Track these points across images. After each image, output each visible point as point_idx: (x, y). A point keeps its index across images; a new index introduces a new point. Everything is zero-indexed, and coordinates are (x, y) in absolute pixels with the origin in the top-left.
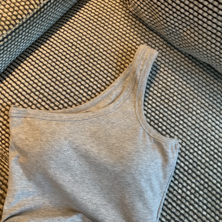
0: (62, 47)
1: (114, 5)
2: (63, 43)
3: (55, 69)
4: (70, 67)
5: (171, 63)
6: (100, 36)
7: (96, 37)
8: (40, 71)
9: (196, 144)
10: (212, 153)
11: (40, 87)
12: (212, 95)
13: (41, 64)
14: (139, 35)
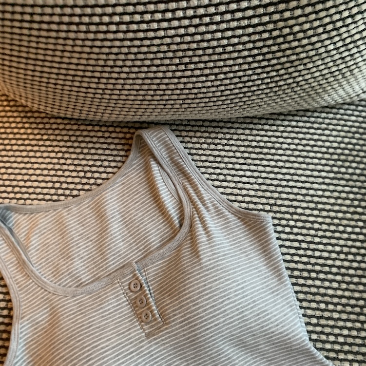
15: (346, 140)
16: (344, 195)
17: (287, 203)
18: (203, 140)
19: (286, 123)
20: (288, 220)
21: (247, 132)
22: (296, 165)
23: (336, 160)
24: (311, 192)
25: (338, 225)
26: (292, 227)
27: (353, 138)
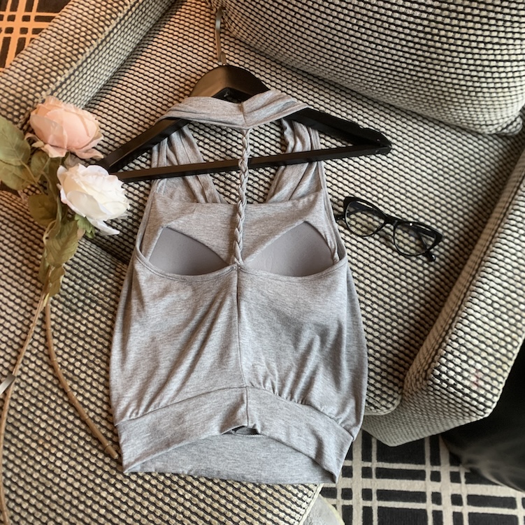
0: (140, 85)
1: (202, 21)
2: (141, 80)
3: (135, 112)
4: (154, 107)
5: (289, 82)
6: (189, 63)
7: (184, 65)
8: (116, 118)
9: (334, 176)
10: (358, 183)
11: (119, 137)
12: (350, 112)
13: (116, 110)
14: (242, 54)
15: (456, 159)
16: (432, 196)
17: (384, 181)
18: (345, 109)
19: (416, 126)
20: (379, 193)
21: (382, 119)
22: (406, 159)
23: (439, 169)
24: (408, 182)
25: (414, 213)
26: (379, 198)
27: (462, 160)
